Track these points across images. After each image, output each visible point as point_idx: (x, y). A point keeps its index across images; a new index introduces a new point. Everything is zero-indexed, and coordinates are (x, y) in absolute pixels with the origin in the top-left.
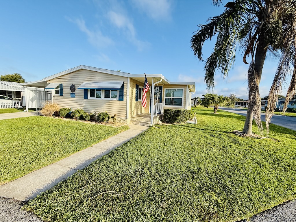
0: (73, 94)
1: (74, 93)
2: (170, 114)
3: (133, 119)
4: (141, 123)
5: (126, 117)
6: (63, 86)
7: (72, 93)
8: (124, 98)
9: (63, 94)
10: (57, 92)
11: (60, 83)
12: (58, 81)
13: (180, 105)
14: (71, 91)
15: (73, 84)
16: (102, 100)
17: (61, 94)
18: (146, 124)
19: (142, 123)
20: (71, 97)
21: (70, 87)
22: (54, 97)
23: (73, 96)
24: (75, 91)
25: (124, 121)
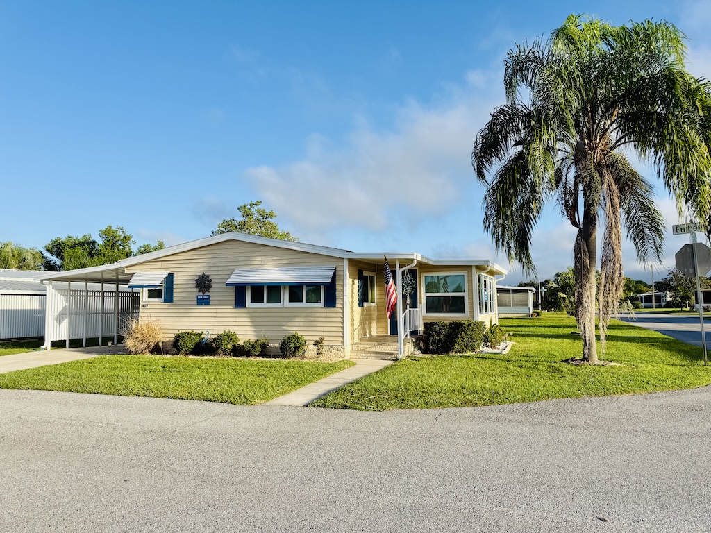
0: (205, 297)
1: (206, 293)
2: (439, 334)
3: (355, 347)
4: (377, 355)
5: (343, 342)
6: (175, 278)
7: (201, 294)
8: (338, 301)
9: (174, 299)
10: (154, 293)
11: (169, 272)
12: (160, 266)
13: (462, 311)
14: (197, 290)
15: (206, 274)
16: (284, 308)
17: (169, 299)
18: (387, 355)
19: (379, 355)
20: (198, 305)
21: (197, 281)
22: (144, 306)
23: (203, 302)
24: (211, 290)
25: (339, 353)
